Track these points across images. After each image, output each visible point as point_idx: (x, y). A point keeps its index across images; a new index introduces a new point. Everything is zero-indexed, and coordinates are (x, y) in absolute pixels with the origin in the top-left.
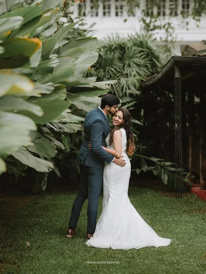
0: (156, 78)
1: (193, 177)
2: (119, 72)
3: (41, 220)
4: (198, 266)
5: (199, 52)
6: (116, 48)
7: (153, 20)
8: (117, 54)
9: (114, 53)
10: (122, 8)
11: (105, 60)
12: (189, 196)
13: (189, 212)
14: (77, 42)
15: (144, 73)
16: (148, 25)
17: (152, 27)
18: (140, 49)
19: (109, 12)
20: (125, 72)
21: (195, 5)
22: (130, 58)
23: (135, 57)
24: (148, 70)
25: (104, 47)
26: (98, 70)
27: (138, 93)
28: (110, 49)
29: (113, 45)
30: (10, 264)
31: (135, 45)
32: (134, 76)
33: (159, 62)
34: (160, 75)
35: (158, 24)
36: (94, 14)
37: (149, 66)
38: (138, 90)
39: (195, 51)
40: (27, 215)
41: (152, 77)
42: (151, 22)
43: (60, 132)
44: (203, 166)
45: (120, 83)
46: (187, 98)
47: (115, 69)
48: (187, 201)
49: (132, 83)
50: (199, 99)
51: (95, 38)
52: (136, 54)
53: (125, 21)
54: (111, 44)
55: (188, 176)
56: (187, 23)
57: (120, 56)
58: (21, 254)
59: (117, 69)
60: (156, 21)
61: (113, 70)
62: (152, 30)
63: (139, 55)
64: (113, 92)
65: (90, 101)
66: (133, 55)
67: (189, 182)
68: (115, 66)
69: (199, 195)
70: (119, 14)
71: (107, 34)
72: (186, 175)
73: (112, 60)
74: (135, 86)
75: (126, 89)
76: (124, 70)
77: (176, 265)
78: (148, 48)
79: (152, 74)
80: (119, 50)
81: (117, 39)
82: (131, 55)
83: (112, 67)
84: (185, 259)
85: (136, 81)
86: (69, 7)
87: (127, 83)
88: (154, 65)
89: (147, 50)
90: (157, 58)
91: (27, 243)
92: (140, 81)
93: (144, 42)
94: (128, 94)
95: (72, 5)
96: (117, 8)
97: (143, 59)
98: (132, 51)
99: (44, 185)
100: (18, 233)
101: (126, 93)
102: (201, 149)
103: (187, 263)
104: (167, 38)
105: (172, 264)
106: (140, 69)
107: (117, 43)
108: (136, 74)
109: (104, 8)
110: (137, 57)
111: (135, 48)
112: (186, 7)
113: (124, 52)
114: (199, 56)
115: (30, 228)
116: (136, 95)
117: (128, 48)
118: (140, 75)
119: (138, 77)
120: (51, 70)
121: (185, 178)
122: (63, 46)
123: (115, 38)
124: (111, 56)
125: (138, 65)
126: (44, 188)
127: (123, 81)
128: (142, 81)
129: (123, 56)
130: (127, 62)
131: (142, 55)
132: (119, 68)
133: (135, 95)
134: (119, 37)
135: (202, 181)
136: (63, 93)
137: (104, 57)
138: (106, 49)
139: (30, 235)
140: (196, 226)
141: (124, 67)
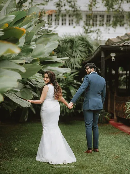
0: (91, 58)
1: (110, 115)
2: (70, 55)
3: (24, 137)
4: (112, 162)
5: (115, 43)
6: (68, 41)
7: (90, 27)
8: (69, 45)
9: (68, 44)
10: (72, 21)
11: (62, 48)
12: (107, 125)
13: (107, 134)
14: (46, 36)
15: (84, 56)
16: (87, 30)
17: (89, 31)
18: (82, 42)
19: (65, 23)
20: (73, 55)
21: (114, 19)
22: (77, 47)
23: (79, 47)
24: (86, 54)
25: (62, 41)
26: (58, 54)
27: (80, 67)
28: (65, 42)
29: (67, 40)
30: (5, 159)
31: (79, 40)
32: (79, 57)
33: (93, 50)
34: (93, 56)
35: (92, 29)
36: (57, 24)
37: (87, 52)
38: (80, 65)
39: (113, 42)
40: (16, 134)
41: (88, 58)
42: (88, 28)
43: (35, 87)
44: (116, 109)
45: (70, 61)
46: (108, 71)
47: (68, 53)
48: (106, 128)
49: (77, 61)
50: (115, 71)
51: (57, 34)
52: (80, 45)
53: (74, 27)
54: (66, 39)
55: (107, 114)
56: (109, 30)
57: (71, 46)
58: (12, 155)
59: (69, 53)
60: (91, 28)
61: (66, 53)
62: (89, 33)
63: (81, 45)
64: (66, 66)
65: (52, 69)
66: (78, 46)
67: (108, 118)
68: (68, 52)
69: (113, 125)
70: (71, 24)
71: (64, 33)
72: (106, 114)
73: (66, 48)
74: (79, 63)
75: (74, 65)
76: (73, 54)
77: (99, 161)
78: (87, 42)
79: (89, 56)
80: (70, 43)
81: (69, 36)
82: (77, 45)
83: (66, 52)
84: (105, 158)
85: (79, 60)
86: (42, 17)
87: (74, 61)
88: (90, 52)
89: (86, 43)
90: (92, 47)
91: (16, 148)
92: (82, 60)
93: (85, 38)
94: (75, 68)
95: (44, 16)
96: (69, 21)
97: (84, 48)
98: (78, 43)
99: (26, 118)
100: (10, 143)
101: (73, 67)
102: (115, 99)
103: (106, 160)
104: (97, 38)
105: (97, 161)
106: (82, 54)
107: (69, 38)
108: (80, 56)
109: (63, 20)
110: (80, 47)
111: (79, 41)
112: (108, 21)
113: (73, 44)
114: (115, 45)
115: (17, 141)
116: (80, 68)
117: (75, 42)
118: (82, 57)
119: (80, 58)
120: (31, 51)
121: (105, 116)
122: (39, 38)
123: (68, 36)
124: (66, 46)
125: (81, 51)
126: (26, 120)
127: (72, 60)
128: (83, 60)
129: (72, 46)
130: (74, 49)
131: (83, 46)
132: (70, 53)
133: (78, 68)
134: (70, 35)
135: (115, 117)
136: (38, 64)
137: (62, 46)
138: (63, 42)
139: (17, 144)
140: (111, 141)
141: (73, 52)
